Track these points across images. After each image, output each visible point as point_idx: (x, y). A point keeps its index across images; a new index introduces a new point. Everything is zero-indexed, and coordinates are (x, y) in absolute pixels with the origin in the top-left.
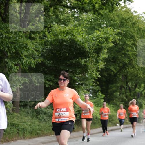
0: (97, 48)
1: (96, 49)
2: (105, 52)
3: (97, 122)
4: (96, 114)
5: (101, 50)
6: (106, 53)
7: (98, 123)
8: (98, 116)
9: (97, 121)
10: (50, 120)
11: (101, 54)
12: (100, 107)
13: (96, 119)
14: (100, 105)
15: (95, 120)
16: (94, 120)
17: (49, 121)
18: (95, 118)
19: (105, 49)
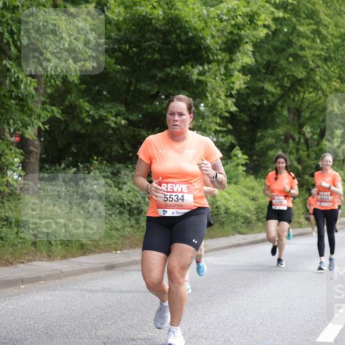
0: (229, 40)
1: (226, 41)
2: (248, 50)
3: (228, 221)
4: (224, 202)
5: (239, 46)
6: (250, 53)
7: (231, 222)
8: (229, 207)
9: (228, 219)
10: (113, 213)
11: (238, 54)
12: (235, 186)
13: (226, 213)
14: (234, 181)
15: (224, 215)
16: (220, 216)
17: (110, 215)
18: (222, 212)
19: (247, 43)
